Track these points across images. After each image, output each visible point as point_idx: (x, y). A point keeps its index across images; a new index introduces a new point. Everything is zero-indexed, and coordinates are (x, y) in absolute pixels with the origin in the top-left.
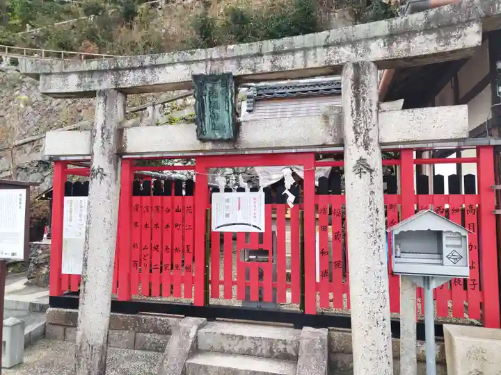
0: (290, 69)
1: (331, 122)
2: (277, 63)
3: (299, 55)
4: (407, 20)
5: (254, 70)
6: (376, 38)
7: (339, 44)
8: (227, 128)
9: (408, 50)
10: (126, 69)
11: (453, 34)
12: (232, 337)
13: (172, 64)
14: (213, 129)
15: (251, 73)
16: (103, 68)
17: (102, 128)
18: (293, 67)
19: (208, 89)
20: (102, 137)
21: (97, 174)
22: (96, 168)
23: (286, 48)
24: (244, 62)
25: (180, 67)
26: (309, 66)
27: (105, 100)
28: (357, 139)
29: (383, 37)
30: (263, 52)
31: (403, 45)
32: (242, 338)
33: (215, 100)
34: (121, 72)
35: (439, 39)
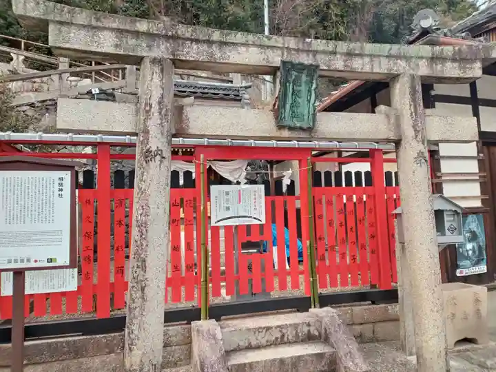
0: (359, 70)
1: (392, 120)
2: (348, 63)
3: (367, 60)
4: (442, 49)
5: (329, 66)
6: (422, 58)
7: (398, 57)
8: (306, 117)
9: (443, 71)
10: (188, 39)
11: (468, 66)
12: (259, 330)
13: (245, 45)
14: (293, 117)
15: (325, 68)
16: (155, 32)
17: (160, 103)
18: (362, 69)
19: (293, 77)
20: (160, 113)
21: (155, 156)
22: (154, 148)
23: (357, 52)
24: (319, 57)
25: (253, 50)
26: (375, 71)
27: (162, 71)
28: (416, 136)
29: (427, 58)
30: (338, 50)
31: (439, 67)
32: (268, 329)
33: (299, 88)
34: (180, 42)
35: (460, 68)
